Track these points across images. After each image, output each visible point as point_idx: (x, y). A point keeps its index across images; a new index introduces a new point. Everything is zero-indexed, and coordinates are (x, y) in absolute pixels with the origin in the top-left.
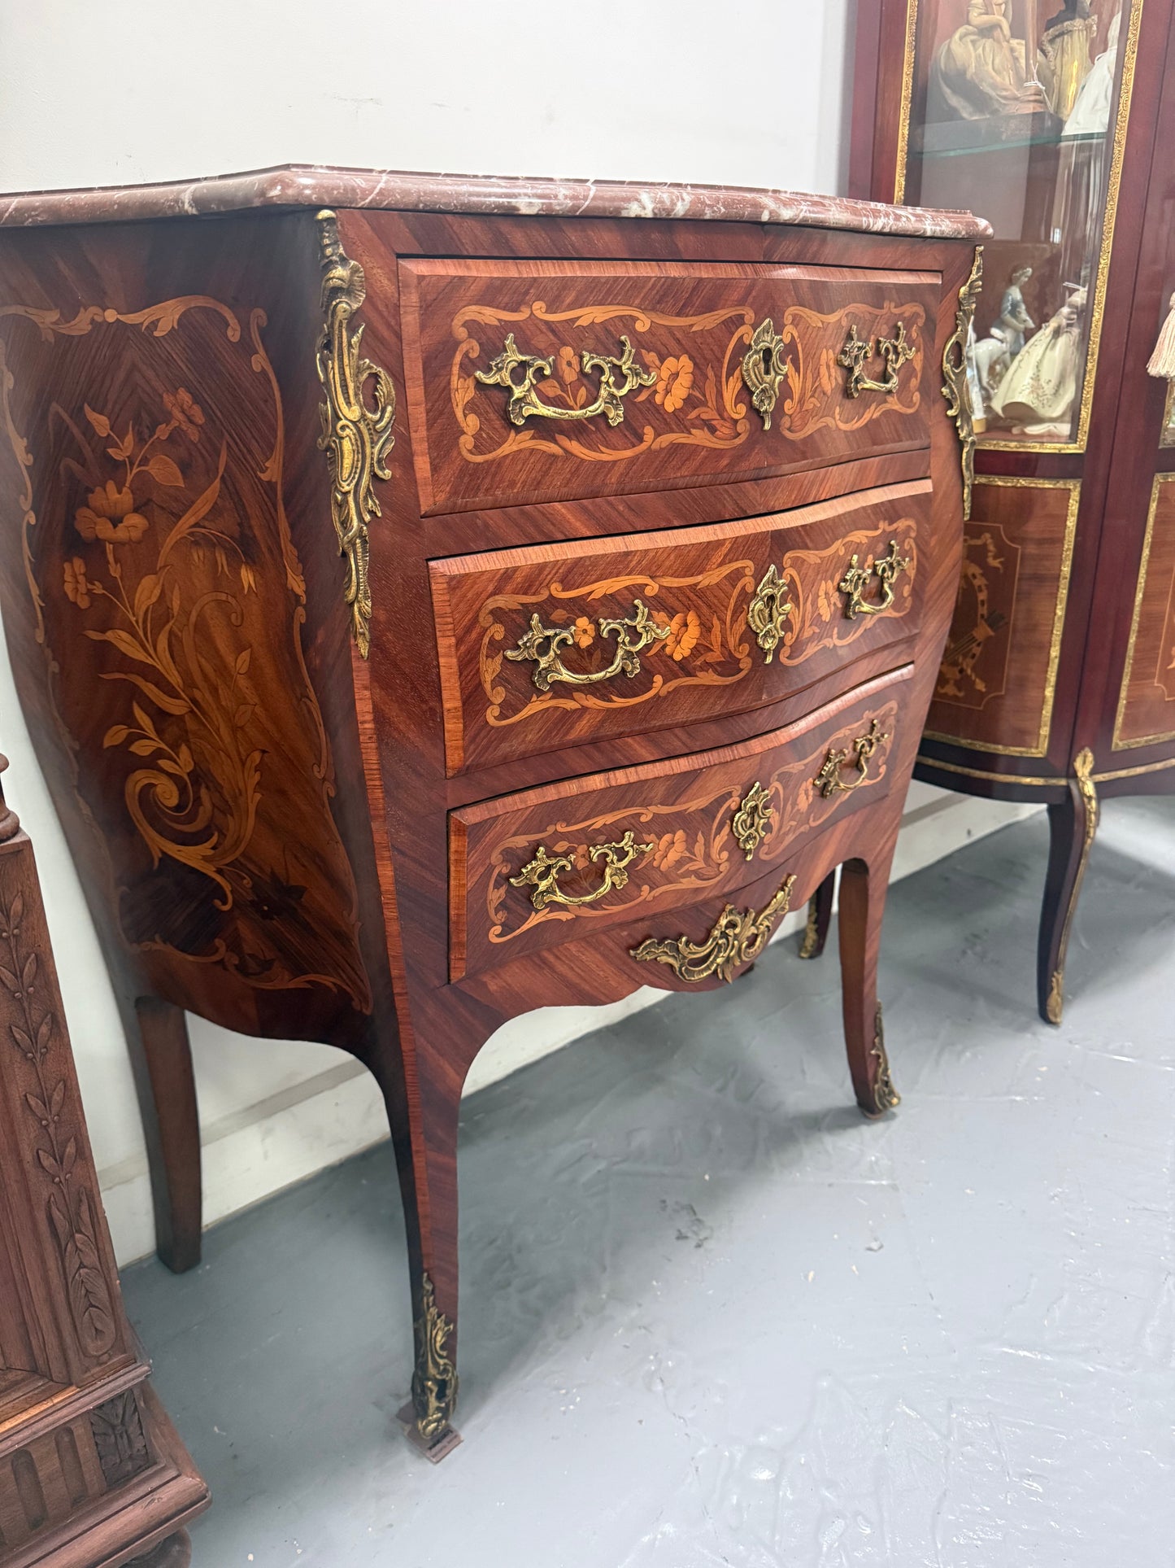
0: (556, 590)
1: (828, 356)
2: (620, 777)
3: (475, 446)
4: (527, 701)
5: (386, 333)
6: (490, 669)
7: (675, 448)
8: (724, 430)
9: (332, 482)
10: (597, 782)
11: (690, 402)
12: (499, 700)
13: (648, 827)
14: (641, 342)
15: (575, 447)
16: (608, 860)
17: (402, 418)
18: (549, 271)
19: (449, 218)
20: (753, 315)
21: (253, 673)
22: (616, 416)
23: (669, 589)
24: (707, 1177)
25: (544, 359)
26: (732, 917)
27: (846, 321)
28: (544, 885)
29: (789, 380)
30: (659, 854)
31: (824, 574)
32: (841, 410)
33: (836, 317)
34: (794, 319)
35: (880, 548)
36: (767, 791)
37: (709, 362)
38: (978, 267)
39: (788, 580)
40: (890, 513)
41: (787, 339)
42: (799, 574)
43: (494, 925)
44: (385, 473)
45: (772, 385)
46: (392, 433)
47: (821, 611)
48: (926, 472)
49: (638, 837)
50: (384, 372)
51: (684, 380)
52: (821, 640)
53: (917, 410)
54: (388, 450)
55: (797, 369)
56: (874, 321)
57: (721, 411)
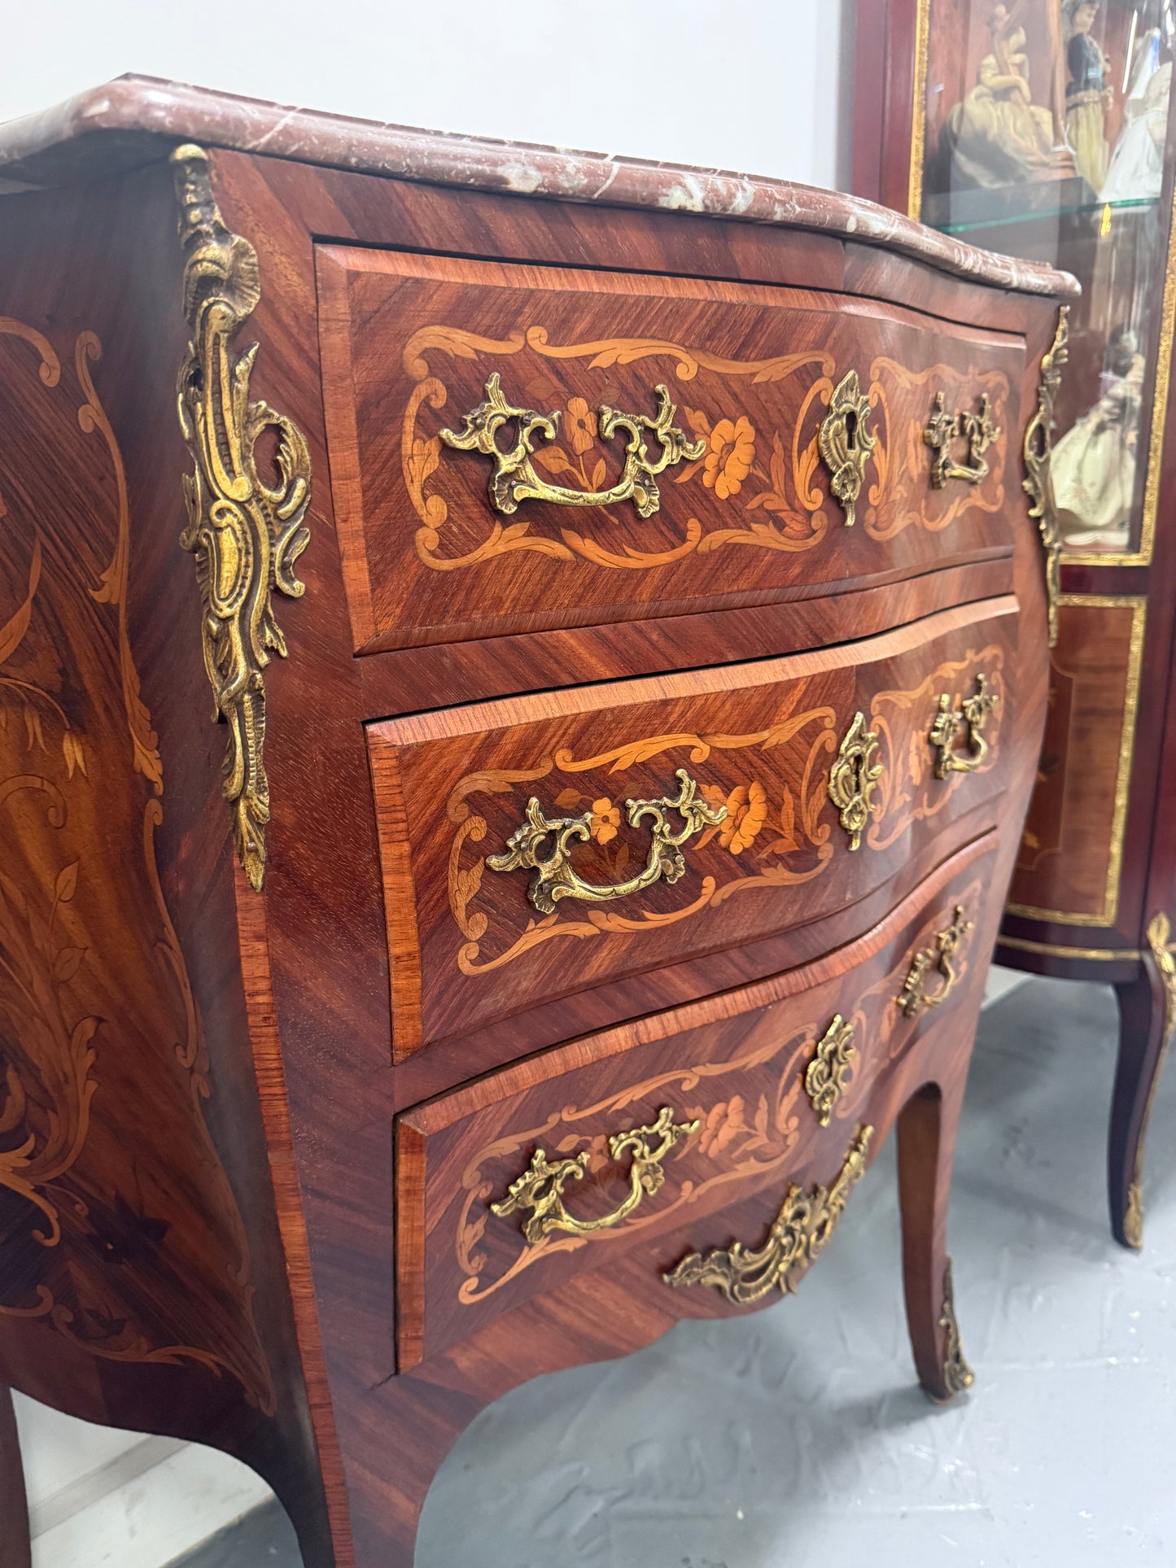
0: (565, 761)
1: (915, 429)
2: (653, 1028)
3: (441, 546)
4: (520, 930)
5: (295, 362)
6: (464, 886)
7: (731, 551)
8: (795, 526)
9: (202, 602)
10: (620, 1039)
11: (750, 485)
12: (478, 934)
13: (692, 1098)
14: (685, 396)
15: (590, 548)
16: (636, 1153)
17: (322, 500)
18: (552, 281)
19: (399, 186)
20: (834, 365)
21: (82, 900)
22: (649, 503)
23: (724, 752)
24: (740, 1515)
25: (545, 415)
26: (801, 1204)
27: (932, 385)
28: (544, 1207)
29: (875, 459)
30: (708, 1133)
31: (915, 722)
32: (927, 503)
33: (923, 378)
34: (882, 375)
35: (967, 684)
36: (849, 1027)
37: (776, 428)
38: (1063, 331)
39: (877, 733)
40: (978, 640)
41: (873, 401)
42: (889, 723)
43: (467, 1278)
44: (294, 587)
45: (856, 464)
46: (305, 522)
47: (912, 772)
48: (1010, 586)
49: (679, 1113)
50: (291, 424)
51: (742, 453)
52: (912, 809)
53: (1001, 508)
54: (298, 551)
55: (884, 444)
56: (958, 390)
57: (791, 498)
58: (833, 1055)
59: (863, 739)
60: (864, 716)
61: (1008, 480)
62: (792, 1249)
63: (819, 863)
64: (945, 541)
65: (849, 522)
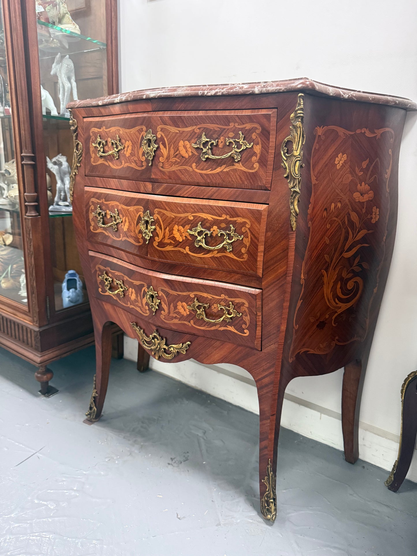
0: (104, 201)
1: (184, 143)
2: (119, 262)
3: (94, 161)
4: (98, 228)
6: (91, 216)
7: (128, 167)
8: (139, 164)
10: (116, 260)
11: (131, 154)
12: (93, 225)
13: (126, 282)
14: (121, 137)
15: (110, 164)
16: (119, 286)
17: (84, 153)
18: (107, 119)
20: (146, 128)
22: (116, 157)
23: (123, 208)
26: (156, 335)
27: (198, 130)
28: (106, 283)
29: (162, 150)
30: (130, 293)
31: (177, 223)
32: (197, 165)
33: (189, 129)
34: (162, 130)
35: (223, 225)
36: (156, 292)
37: (135, 143)
38: (299, 104)
39: (156, 218)
40: (232, 213)
41: (159, 136)
42: (161, 217)
43: (100, 288)
44: (79, 165)
45: (151, 151)
46: (81, 156)
47: (175, 236)
48: (266, 201)
49: (124, 284)
50: (80, 143)
51: (130, 148)
52: (176, 247)
53: (257, 171)
54: (80, 160)
55: (165, 147)
56: (223, 131)
57: (139, 158)
58: (152, 296)
59: (148, 217)
60: (150, 212)
61: (263, 162)
62: (155, 345)
63: (140, 242)
64: (213, 178)
65: (150, 165)
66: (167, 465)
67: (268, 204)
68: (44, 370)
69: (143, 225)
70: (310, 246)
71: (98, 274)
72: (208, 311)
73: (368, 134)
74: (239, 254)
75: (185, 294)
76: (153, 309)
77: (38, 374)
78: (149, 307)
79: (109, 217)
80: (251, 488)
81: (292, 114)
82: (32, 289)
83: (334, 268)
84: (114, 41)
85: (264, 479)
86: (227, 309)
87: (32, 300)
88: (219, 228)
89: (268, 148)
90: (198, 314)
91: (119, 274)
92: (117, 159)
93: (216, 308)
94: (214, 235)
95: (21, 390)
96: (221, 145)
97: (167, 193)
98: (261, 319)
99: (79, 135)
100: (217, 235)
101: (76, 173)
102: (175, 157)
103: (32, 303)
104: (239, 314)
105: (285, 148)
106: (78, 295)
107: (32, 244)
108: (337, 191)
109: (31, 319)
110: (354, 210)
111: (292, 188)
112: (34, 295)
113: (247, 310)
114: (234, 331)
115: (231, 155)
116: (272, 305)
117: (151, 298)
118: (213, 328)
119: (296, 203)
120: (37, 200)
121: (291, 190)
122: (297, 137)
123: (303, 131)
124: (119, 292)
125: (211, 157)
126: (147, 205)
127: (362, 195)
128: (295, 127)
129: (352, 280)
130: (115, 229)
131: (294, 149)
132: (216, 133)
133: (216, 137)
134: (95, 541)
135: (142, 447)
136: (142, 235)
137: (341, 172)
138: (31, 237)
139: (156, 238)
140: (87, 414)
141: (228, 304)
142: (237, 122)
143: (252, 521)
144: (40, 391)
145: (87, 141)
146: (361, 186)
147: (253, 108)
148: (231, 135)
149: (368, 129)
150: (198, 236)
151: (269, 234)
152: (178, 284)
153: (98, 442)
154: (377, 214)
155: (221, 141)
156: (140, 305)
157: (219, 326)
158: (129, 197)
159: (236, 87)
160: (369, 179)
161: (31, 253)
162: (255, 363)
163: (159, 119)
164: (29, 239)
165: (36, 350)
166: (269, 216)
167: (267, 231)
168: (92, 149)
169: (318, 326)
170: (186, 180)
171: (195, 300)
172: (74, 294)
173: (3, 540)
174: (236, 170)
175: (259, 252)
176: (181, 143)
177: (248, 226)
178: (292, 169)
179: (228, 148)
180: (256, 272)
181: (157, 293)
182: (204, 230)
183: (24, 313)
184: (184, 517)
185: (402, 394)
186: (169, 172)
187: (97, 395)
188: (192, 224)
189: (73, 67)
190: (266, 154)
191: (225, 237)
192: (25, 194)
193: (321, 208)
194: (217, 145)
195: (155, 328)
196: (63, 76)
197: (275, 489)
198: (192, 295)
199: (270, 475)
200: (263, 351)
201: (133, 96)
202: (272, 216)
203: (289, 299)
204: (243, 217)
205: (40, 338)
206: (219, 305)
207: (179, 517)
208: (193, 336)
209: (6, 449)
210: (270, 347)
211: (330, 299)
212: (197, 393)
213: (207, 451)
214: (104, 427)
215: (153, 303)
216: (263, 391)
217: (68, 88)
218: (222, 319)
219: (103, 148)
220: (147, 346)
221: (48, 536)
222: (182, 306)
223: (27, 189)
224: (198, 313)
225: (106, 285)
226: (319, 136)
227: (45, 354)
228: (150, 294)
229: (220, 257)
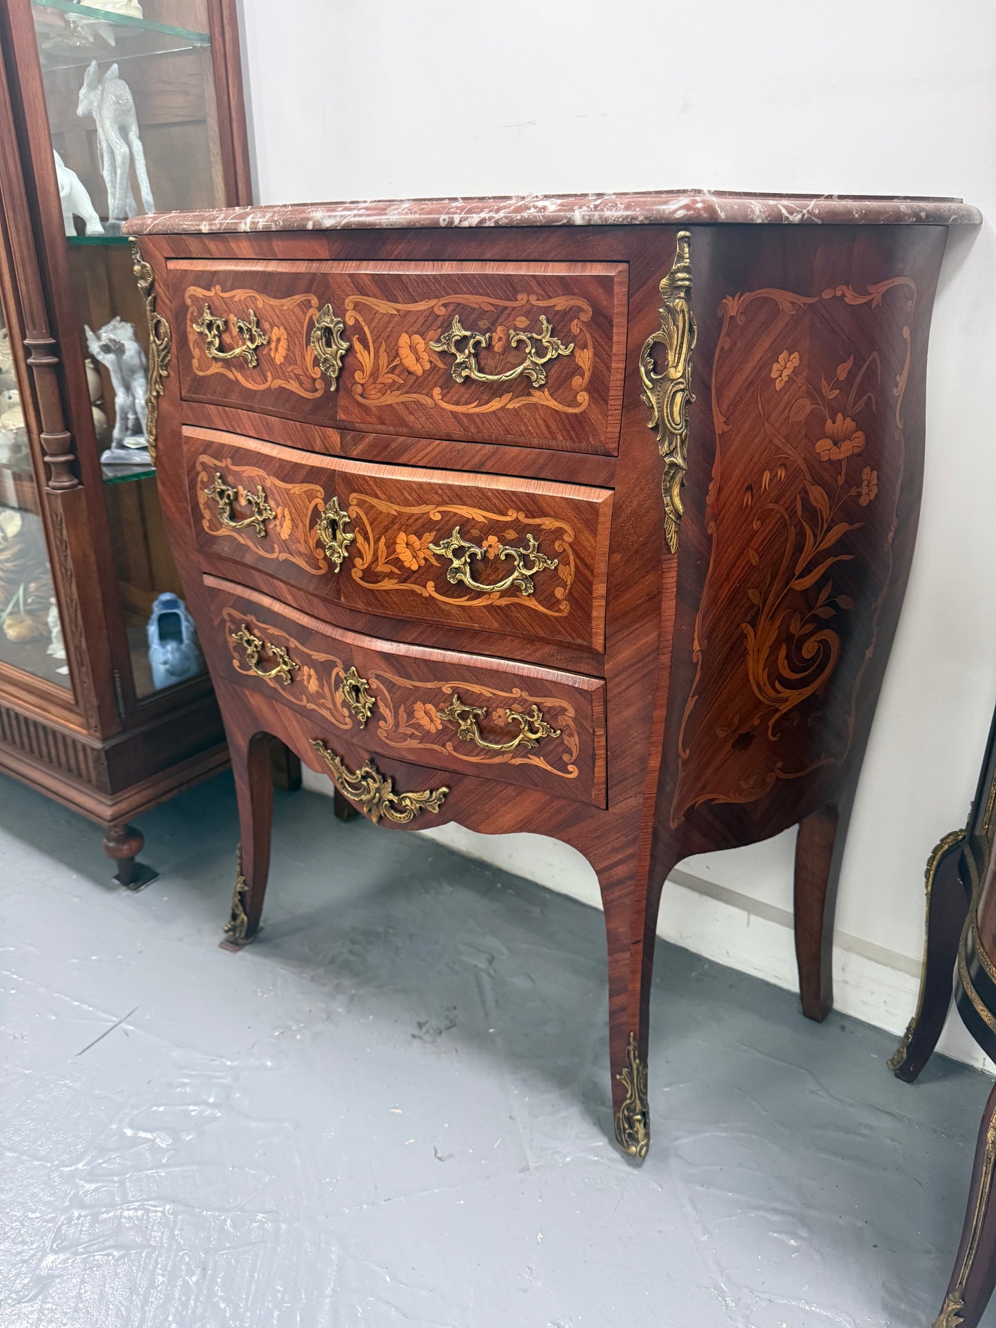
0: (229, 463)
1: (412, 340)
2: (276, 606)
3: (199, 366)
5: (165, 299)
6: (202, 496)
7: (282, 391)
8: (308, 384)
10: (267, 601)
11: (288, 360)
12: (208, 518)
13: (295, 653)
14: (261, 315)
15: (239, 377)
16: (278, 659)
20: (317, 301)
22: (252, 362)
23: (275, 486)
26: (370, 771)
27: (443, 309)
28: (249, 651)
29: (359, 356)
30: (305, 678)
31: (404, 528)
32: (444, 391)
33: (422, 306)
34: (356, 306)
35: (511, 535)
36: (364, 681)
37: (295, 333)
38: (678, 256)
39: (354, 516)
40: (529, 507)
41: (351, 322)
42: (366, 514)
43: (234, 658)
44: (164, 373)
45: (334, 356)
46: (168, 352)
47: (401, 557)
48: (609, 481)
49: (290, 655)
50: (163, 320)
51: (283, 344)
52: (404, 581)
53: (584, 412)
54: (166, 361)
55: (366, 347)
56: (502, 313)
57: (305, 370)
58: (356, 689)
59: (336, 512)
60: (339, 499)
61: (597, 388)
62: (369, 792)
63: (320, 568)
64: (483, 423)
65: (332, 389)
66: (411, 1038)
67: (613, 489)
68: (123, 833)
69: (325, 529)
70: (712, 575)
71: (230, 627)
72: (484, 723)
73: (852, 299)
74: (551, 602)
75: (429, 685)
76: (360, 717)
77: (109, 840)
78: (350, 712)
79: (243, 502)
80: (595, 1084)
81: (664, 280)
82: (78, 655)
83: (772, 616)
84: (227, 29)
85: (621, 1074)
86: (526, 721)
87: (80, 679)
88: (503, 541)
89: (610, 357)
90: (462, 730)
91: (276, 633)
92: (254, 367)
93: (502, 717)
94: (491, 556)
95: (74, 877)
96: (498, 347)
97: (376, 456)
98: (604, 743)
99: (158, 299)
100: (497, 556)
101: (158, 392)
102: (392, 371)
103: (82, 686)
104: (555, 732)
105: (648, 359)
106: (186, 658)
107: (69, 552)
108: (776, 441)
109: (81, 720)
110: (818, 481)
111: (667, 455)
112: (84, 669)
113: (572, 724)
114: (545, 767)
115: (522, 373)
116: (629, 712)
117: (354, 693)
118: (497, 760)
119: (676, 491)
120: (70, 447)
121: (665, 459)
122: (676, 336)
123: (690, 319)
124: (280, 672)
125: (476, 375)
126: (332, 483)
127: (835, 444)
128: (671, 311)
129: (814, 638)
130: (260, 532)
131: (670, 363)
132: (486, 316)
133: (485, 327)
134: (261, 1215)
135: (352, 999)
136: (325, 552)
137: (786, 396)
138: (65, 537)
139: (358, 561)
140: (226, 928)
141: (528, 710)
142: (534, 292)
143: (596, 1158)
144: (117, 877)
145: (180, 317)
146: (834, 423)
147: (571, 258)
148: (522, 322)
149: (850, 287)
150: (454, 559)
151: (617, 557)
152: (414, 665)
153: (256, 992)
154: (873, 483)
155: (497, 337)
156: (331, 706)
157: (511, 755)
158: (288, 461)
159: (529, 208)
160: (854, 404)
161: (69, 573)
162: (594, 835)
163: (349, 280)
164: (61, 541)
165: (100, 788)
166: (615, 516)
167: (611, 552)
168: (192, 338)
169: (734, 745)
170: (420, 426)
171: (454, 701)
172: (177, 655)
173: (65, 1219)
174: (534, 407)
175: (595, 598)
176: (404, 339)
177: (566, 537)
178: (665, 411)
179: (515, 352)
180: (591, 642)
181: (368, 683)
182: (466, 544)
183: (64, 706)
184: (450, 1156)
185: (927, 879)
186: (379, 408)
187: (246, 888)
188: (438, 530)
189: (131, 101)
190: (606, 373)
191: (516, 563)
192: (43, 436)
193: (738, 487)
194: (490, 346)
195: (366, 756)
196: (108, 123)
197: (646, 1094)
198: (447, 689)
199: (635, 1066)
200: (610, 809)
201: (283, 221)
202: (623, 517)
203: (665, 701)
204: (557, 517)
205: (106, 763)
206: (508, 711)
207: (439, 1155)
208: (454, 776)
209: (53, 1018)
210: (625, 802)
211: (762, 683)
212: (472, 866)
213: (497, 1002)
214: (266, 956)
215: (359, 702)
216: (613, 893)
217: (124, 156)
218: (516, 742)
219: (220, 337)
220: (352, 793)
221: (161, 1209)
222: (425, 712)
223: (46, 424)
224: (462, 728)
225: (249, 655)
226: (732, 318)
227: (120, 798)
228: (351, 684)
229: (506, 605)
